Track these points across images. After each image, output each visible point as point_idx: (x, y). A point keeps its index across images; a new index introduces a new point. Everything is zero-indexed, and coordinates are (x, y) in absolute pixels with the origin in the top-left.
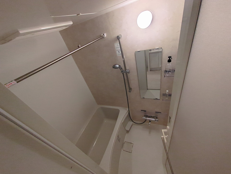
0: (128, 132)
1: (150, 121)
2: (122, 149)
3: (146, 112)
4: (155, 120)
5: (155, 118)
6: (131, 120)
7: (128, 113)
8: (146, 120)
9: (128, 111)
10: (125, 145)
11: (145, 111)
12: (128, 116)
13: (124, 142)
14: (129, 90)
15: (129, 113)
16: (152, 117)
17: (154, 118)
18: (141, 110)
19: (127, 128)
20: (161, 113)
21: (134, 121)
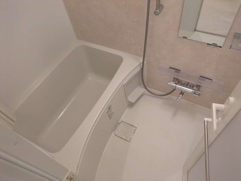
0: (131, 105)
1: (181, 93)
2: (113, 133)
3: (179, 73)
4: (194, 93)
5: (195, 88)
6: (142, 86)
7: (139, 69)
8: (175, 89)
9: (140, 64)
10: (121, 127)
11: (177, 71)
12: (138, 73)
13: (120, 122)
14: (156, 9)
15: (142, 69)
16: (189, 86)
17: (193, 87)
18: (170, 68)
19: (132, 98)
20: (211, 80)
21: (148, 88)
